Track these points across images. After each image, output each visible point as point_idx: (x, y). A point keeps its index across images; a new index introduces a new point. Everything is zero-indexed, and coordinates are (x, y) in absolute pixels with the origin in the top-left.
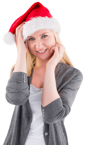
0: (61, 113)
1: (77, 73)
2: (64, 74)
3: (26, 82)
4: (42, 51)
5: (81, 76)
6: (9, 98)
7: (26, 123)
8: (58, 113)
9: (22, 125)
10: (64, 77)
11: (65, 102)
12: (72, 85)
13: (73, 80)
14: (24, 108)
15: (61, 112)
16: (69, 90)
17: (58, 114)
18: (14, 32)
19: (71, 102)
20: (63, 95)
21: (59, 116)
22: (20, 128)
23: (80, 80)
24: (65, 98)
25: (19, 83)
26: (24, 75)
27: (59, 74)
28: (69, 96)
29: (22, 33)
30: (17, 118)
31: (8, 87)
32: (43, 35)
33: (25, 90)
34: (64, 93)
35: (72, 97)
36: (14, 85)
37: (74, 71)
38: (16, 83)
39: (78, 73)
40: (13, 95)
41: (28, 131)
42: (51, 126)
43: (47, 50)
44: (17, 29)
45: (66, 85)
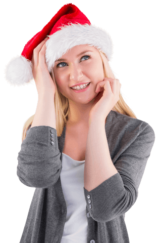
0: (122, 202)
1: (144, 129)
2: (122, 132)
3: (56, 145)
4: (82, 86)
5: (151, 133)
6: (24, 174)
7: (55, 224)
8: (116, 201)
9: (47, 228)
10: (121, 136)
11: (127, 181)
12: (137, 149)
13: (139, 141)
14: (52, 196)
15: (123, 198)
16: (133, 159)
17: (117, 204)
18: (30, 57)
19: (137, 181)
20: (122, 169)
21: (119, 207)
22: (44, 234)
23: (150, 141)
24: (127, 175)
25: (42, 145)
26: (52, 131)
27: (112, 133)
28: (133, 169)
29: (45, 56)
30: (39, 216)
31: (23, 154)
32: (83, 55)
33: (54, 158)
34: (123, 165)
35: (138, 172)
36: (33, 150)
37: (139, 125)
38: (37, 145)
39: (146, 129)
40: (31, 167)
41: (59, 240)
42: (102, 228)
43: (91, 84)
44: (35, 51)
45: (126, 150)
